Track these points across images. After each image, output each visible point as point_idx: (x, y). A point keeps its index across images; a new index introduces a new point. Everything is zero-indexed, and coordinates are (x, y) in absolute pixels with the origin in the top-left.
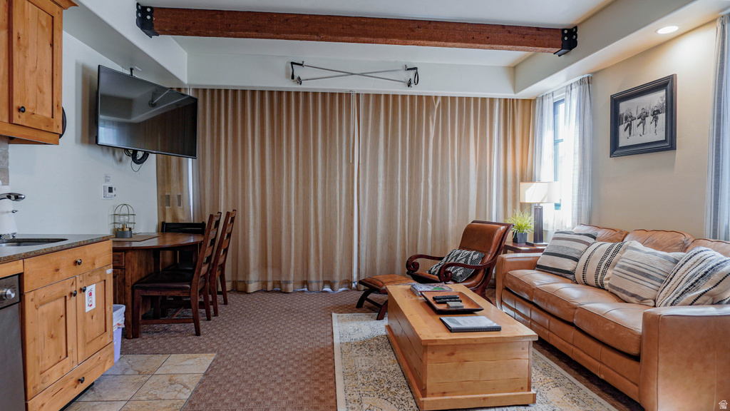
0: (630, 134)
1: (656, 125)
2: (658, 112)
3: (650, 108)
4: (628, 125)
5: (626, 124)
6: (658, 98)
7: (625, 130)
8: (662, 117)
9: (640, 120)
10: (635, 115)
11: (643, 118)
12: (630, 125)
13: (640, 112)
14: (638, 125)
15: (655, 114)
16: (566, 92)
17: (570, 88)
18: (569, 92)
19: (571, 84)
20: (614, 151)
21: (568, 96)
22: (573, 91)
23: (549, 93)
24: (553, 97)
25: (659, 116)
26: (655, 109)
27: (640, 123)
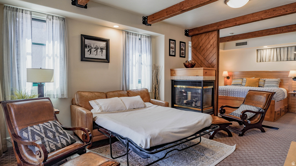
0: (91, 53)
1: (102, 53)
2: (103, 49)
3: (99, 46)
4: (90, 50)
5: (89, 49)
6: (103, 44)
7: (88, 51)
8: (104, 51)
9: (95, 49)
10: (92, 46)
11: (97, 49)
12: (91, 50)
13: (95, 46)
14: (94, 51)
15: (102, 49)
16: (47, 18)
17: (51, 18)
18: (50, 20)
19: (53, 16)
20: (83, 59)
21: (49, 21)
22: (54, 21)
23: (27, 11)
24: (31, 14)
25: (103, 50)
26: (102, 48)
27: (95, 50)
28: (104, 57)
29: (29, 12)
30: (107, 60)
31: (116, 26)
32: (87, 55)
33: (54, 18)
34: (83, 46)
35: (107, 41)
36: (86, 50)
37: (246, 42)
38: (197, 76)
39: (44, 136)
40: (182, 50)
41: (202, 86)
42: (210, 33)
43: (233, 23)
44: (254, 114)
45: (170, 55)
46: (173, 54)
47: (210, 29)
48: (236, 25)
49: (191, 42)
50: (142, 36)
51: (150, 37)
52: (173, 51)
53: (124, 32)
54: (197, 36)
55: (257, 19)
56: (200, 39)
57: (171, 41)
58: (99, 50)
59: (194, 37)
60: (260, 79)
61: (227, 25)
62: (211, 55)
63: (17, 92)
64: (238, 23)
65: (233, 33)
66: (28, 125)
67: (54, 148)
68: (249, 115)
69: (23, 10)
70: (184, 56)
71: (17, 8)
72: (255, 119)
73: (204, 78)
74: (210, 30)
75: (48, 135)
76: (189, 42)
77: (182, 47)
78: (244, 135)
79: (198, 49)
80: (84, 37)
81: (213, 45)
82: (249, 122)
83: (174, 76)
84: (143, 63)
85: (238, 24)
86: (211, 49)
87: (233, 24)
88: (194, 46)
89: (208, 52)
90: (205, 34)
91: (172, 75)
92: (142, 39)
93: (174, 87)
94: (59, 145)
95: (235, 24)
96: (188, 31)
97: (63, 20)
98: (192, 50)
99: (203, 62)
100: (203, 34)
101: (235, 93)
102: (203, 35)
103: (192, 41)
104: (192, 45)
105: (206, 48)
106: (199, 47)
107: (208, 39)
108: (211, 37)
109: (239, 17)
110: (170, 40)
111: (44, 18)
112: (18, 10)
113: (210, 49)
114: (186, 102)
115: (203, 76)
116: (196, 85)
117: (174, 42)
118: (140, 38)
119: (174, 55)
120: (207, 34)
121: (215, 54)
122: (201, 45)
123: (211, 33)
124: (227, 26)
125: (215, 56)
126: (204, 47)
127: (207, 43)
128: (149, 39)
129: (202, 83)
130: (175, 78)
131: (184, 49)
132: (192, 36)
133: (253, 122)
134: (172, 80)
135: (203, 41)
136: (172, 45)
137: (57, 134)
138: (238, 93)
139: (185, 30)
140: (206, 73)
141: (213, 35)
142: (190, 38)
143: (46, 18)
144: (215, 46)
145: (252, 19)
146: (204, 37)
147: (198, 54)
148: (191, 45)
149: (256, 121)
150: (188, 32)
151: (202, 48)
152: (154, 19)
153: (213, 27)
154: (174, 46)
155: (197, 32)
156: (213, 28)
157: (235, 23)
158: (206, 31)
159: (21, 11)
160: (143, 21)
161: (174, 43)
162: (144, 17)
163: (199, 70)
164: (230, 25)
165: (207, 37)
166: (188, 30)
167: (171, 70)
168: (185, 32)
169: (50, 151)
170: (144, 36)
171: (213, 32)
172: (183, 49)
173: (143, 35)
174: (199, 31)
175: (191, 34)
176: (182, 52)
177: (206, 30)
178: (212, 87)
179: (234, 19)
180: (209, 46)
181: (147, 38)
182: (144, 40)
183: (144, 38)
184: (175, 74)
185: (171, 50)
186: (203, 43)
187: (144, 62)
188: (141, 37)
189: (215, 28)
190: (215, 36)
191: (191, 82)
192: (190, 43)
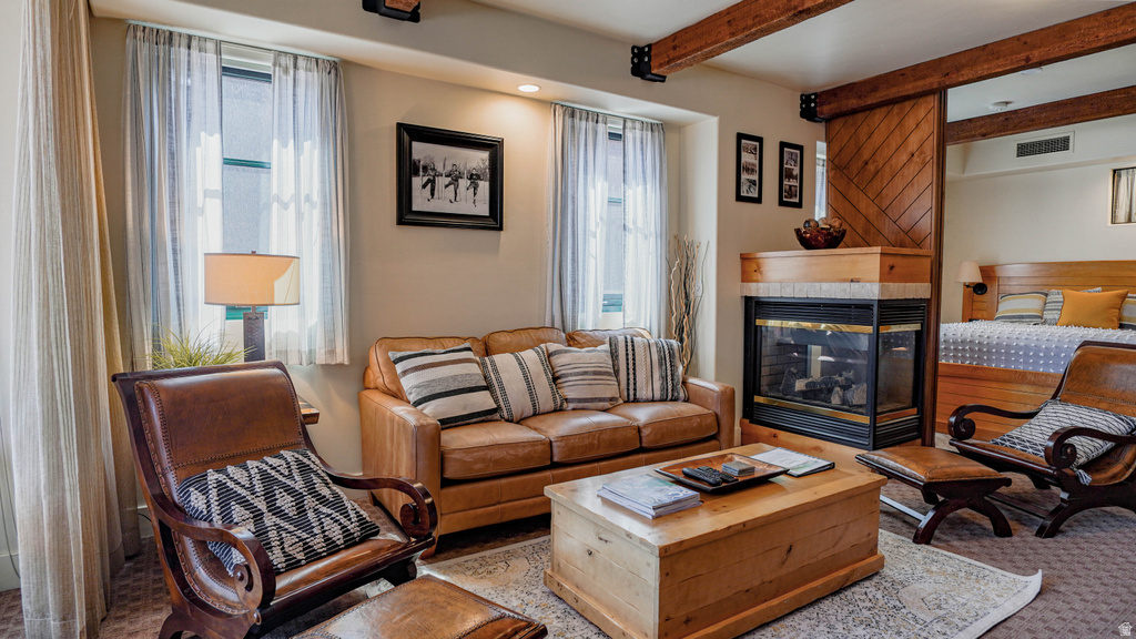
0: (432, 194)
1: (475, 194)
2: (479, 177)
3: (465, 168)
4: (429, 181)
5: (425, 179)
6: (479, 159)
7: (424, 186)
8: (484, 186)
9: (450, 179)
10: (440, 169)
11: (455, 177)
12: (432, 182)
13: (449, 168)
14: (447, 186)
15: (474, 178)
16: (275, 65)
17: (291, 64)
18: (286, 71)
19: (296, 57)
20: (406, 215)
21: (284, 77)
22: (302, 74)
23: (206, 39)
24: (218, 52)
25: (481, 183)
26: (474, 172)
27: (450, 184)
28: (483, 209)
29: (210, 46)
30: (494, 220)
31: (529, 87)
32: (421, 201)
33: (301, 62)
34: (407, 169)
35: (494, 147)
36: (417, 182)
37: (1066, 140)
38: (852, 281)
39: (262, 506)
40: (790, 176)
41: (875, 323)
42: (908, 104)
43: (1014, 57)
44: (1109, 445)
45: (739, 198)
46: (750, 195)
47: (909, 88)
48: (1029, 64)
49: (825, 144)
50: (629, 124)
51: (661, 128)
52: (753, 182)
53: (559, 111)
54: (850, 120)
55: (1127, 37)
56: (864, 132)
57: (743, 141)
58: (464, 183)
59: (838, 124)
60: (1124, 297)
61: (986, 66)
62: (912, 194)
63: (171, 340)
64: (1036, 55)
65: (1007, 103)
66: (208, 464)
67: (300, 556)
68: (1085, 447)
69: (190, 37)
70: (797, 200)
71: (171, 33)
72: (1110, 465)
73: (882, 290)
74: (911, 92)
75: (279, 503)
76: (818, 143)
77: (789, 166)
78: (1062, 532)
79: (856, 172)
80: (410, 133)
81: (921, 153)
82: (1086, 479)
83: (757, 281)
84: (630, 225)
85: (1034, 61)
86: (912, 169)
87: (1013, 64)
88: (836, 161)
89: (899, 183)
90: (884, 110)
91: (746, 277)
92: (629, 135)
93: (756, 327)
94: (318, 543)
95: (1023, 63)
96: (814, 101)
97: (333, 71)
98: (828, 177)
99: (875, 223)
100: (878, 111)
101: (1017, 353)
102: (879, 114)
103: (829, 141)
104: (828, 154)
105: (887, 169)
106: (860, 163)
107: (897, 132)
108: (910, 122)
109: (1042, 29)
110: (740, 136)
111: (265, 64)
112: (176, 39)
113: (906, 171)
114: (804, 388)
115: (880, 281)
116: (848, 320)
117: (757, 144)
118: (621, 133)
119: (756, 196)
120: (896, 109)
121: (929, 191)
122: (866, 155)
123: (912, 102)
124: (986, 73)
125: (928, 200)
126: (881, 163)
127: (894, 146)
128: (656, 134)
129: (875, 309)
130: (758, 290)
131: (796, 171)
132: (828, 121)
133: (1103, 477)
134: (748, 300)
135: (877, 138)
136: (747, 158)
137: (309, 502)
138: (1026, 355)
139: (802, 96)
140: (892, 267)
141: (922, 113)
142: (820, 128)
143: (270, 64)
144: (928, 158)
145: (1102, 35)
146: (880, 123)
147: (853, 193)
148: (825, 157)
149: (1114, 477)
150: (813, 105)
151: (871, 167)
152: (677, 54)
153: (924, 78)
154: (757, 162)
155: (853, 103)
156: (921, 83)
157: (1023, 56)
158: (891, 96)
159: (184, 42)
160: (633, 62)
161: (755, 149)
162: (638, 48)
163: (861, 258)
164: (999, 67)
165: (896, 120)
166: (815, 94)
167: (745, 258)
168: (803, 102)
169: (284, 565)
170: (638, 125)
171: (921, 100)
172: (795, 173)
173: (633, 121)
174: (860, 97)
175: (826, 109)
176: (790, 186)
177: (893, 92)
178: (917, 327)
179: (1018, 38)
180: (904, 158)
181: (649, 133)
182: (634, 138)
183: (638, 132)
184: (761, 273)
185: (744, 176)
186: (877, 146)
187: (635, 222)
188: (624, 128)
189: (933, 81)
190: (930, 116)
191: (826, 305)
192: (822, 146)
